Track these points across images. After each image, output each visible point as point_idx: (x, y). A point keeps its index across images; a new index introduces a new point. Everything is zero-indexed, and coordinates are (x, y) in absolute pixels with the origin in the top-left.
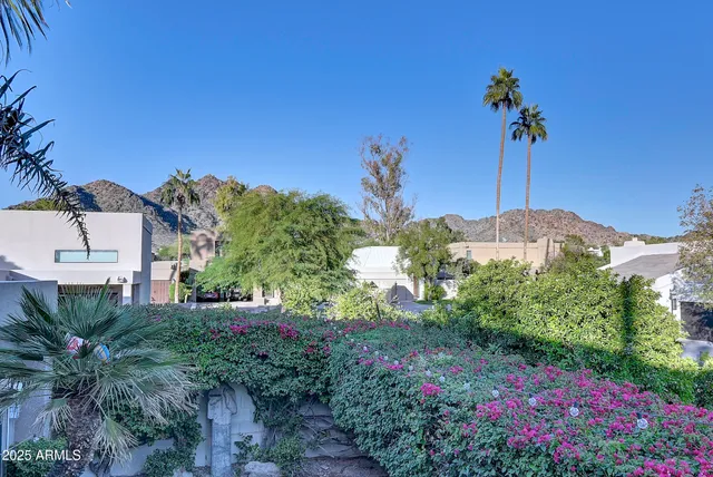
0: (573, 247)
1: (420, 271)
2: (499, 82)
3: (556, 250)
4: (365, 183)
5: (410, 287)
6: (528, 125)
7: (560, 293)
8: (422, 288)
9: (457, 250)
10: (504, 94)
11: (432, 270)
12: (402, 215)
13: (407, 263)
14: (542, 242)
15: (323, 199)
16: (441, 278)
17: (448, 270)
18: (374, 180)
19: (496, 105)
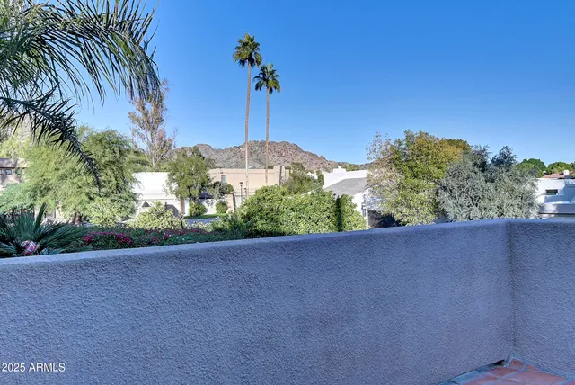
0: (299, 172)
1: (186, 193)
2: (245, 45)
3: (286, 175)
4: (132, 116)
5: (178, 206)
6: (267, 80)
7: (306, 206)
8: (187, 206)
9: (214, 175)
10: (248, 54)
11: (195, 192)
12: (165, 145)
13: (175, 186)
14: (277, 169)
15: (111, 133)
16: (202, 197)
17: (208, 191)
18: (139, 114)
19: (243, 62)
